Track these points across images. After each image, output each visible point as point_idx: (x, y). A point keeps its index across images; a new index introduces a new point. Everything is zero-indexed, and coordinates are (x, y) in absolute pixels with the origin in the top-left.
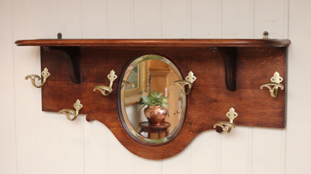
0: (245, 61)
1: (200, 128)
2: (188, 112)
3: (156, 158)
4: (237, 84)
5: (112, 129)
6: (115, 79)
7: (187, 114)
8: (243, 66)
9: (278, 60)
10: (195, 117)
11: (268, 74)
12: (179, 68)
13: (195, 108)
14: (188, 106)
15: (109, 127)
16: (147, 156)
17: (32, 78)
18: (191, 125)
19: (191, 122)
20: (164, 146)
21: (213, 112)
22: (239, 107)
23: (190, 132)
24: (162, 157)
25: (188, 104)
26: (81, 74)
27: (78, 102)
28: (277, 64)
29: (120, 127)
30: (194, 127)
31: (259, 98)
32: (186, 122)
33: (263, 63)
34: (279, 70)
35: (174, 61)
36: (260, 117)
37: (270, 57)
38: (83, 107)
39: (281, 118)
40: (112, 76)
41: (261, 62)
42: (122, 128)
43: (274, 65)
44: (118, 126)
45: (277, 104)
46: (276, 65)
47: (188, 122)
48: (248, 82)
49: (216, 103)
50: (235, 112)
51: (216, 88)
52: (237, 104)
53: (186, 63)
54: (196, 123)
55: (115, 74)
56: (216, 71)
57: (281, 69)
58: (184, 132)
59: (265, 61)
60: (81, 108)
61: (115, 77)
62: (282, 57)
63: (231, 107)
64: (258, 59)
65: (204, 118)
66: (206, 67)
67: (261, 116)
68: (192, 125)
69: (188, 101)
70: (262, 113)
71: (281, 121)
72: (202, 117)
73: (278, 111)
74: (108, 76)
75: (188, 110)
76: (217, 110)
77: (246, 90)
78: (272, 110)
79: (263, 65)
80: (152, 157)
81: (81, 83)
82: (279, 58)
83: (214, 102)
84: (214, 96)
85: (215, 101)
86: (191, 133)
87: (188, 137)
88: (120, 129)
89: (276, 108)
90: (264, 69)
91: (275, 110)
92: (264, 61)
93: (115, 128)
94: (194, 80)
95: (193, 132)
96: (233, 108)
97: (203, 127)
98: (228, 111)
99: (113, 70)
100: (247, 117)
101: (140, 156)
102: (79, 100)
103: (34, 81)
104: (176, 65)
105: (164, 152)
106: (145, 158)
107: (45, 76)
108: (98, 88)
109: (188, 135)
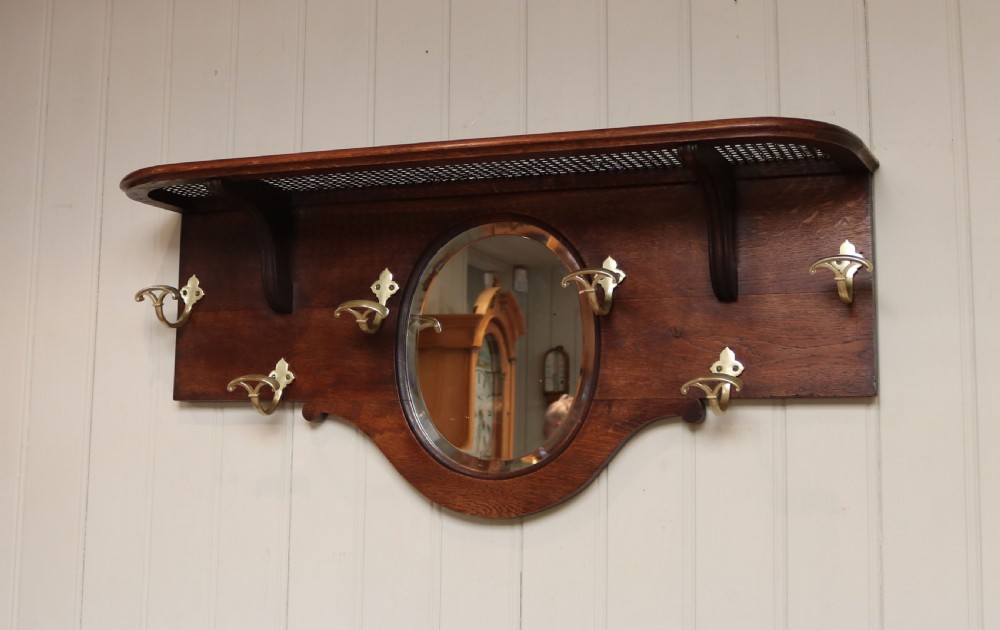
0: (761, 217)
1: (638, 413)
2: (603, 371)
3: (508, 511)
4: (739, 283)
5: (378, 437)
6: (394, 292)
7: (600, 378)
8: (754, 231)
9: (849, 209)
10: (622, 382)
11: (824, 250)
12: (578, 249)
13: (622, 358)
14: (602, 353)
15: (368, 431)
16: (480, 510)
18: (610, 408)
19: (609, 398)
20: (530, 475)
21: (672, 365)
22: (746, 345)
23: (607, 427)
24: (525, 509)
25: (602, 348)
26: (295, 286)
28: (845, 220)
29: (404, 428)
30: (621, 412)
31: (803, 316)
32: (596, 400)
33: (808, 221)
34: (854, 235)
35: (563, 233)
36: (807, 369)
37: (827, 204)
38: (294, 380)
39: (865, 367)
40: (386, 285)
41: (804, 219)
42: (407, 432)
43: (839, 223)
44: (396, 426)
45: (851, 328)
46: (845, 224)
47: (603, 401)
48: (770, 276)
49: (680, 340)
50: (737, 359)
51: (681, 299)
52: (742, 339)
53: (595, 236)
54: (626, 400)
55: (394, 280)
56: (679, 251)
57: (858, 233)
58: (589, 429)
59: (814, 216)
60: (290, 381)
61: (392, 288)
62: (861, 199)
63: (724, 348)
64: (794, 211)
65: (647, 386)
66: (652, 242)
67: (808, 366)
68: (614, 409)
69: (603, 342)
70: (813, 356)
71: (864, 374)
72: (641, 383)
73: (856, 347)
74: (373, 288)
75: (602, 365)
76: (684, 358)
77: (764, 296)
78: (839, 347)
79: (809, 225)
80: (494, 511)
81: (294, 313)
82: (850, 205)
83: (677, 337)
84: (674, 321)
85: (679, 334)
86: (611, 431)
87: (603, 442)
88: (403, 435)
89: (849, 339)
90: (811, 237)
91: (847, 345)
92: (811, 215)
93: (387, 435)
94: (620, 280)
95: (616, 426)
96: (732, 348)
97: (645, 411)
98: (717, 358)
99: (387, 270)
100: (770, 372)
101: (459, 511)
102: (287, 361)
103: (162, 305)
104: (569, 243)
105: (531, 493)
106: (473, 515)
107: (189, 300)
108: (348, 307)
109: (601, 438)
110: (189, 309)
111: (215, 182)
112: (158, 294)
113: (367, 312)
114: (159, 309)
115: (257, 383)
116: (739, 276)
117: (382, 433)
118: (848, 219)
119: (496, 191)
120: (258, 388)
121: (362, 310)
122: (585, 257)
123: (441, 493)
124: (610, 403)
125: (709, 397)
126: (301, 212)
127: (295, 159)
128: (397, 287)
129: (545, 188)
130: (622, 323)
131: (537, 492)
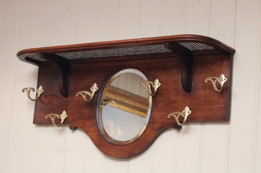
0: (199, 67)
1: (161, 126)
3: (124, 155)
4: (192, 87)
5: (90, 134)
8: (197, 71)
10: (158, 117)
12: (148, 76)
13: (158, 110)
14: (153, 108)
15: (87, 132)
16: (116, 155)
17: (27, 91)
18: (154, 124)
19: (154, 121)
21: (172, 111)
22: (192, 105)
23: (153, 130)
24: (128, 155)
26: (70, 88)
27: (64, 112)
28: (223, 68)
29: (97, 131)
30: (157, 126)
31: (209, 97)
32: (150, 122)
33: (212, 68)
34: (225, 72)
35: (145, 72)
36: (209, 113)
37: (218, 63)
38: (67, 117)
39: (225, 112)
40: (95, 88)
41: (212, 67)
42: (98, 132)
43: (221, 68)
44: (95, 130)
45: (222, 100)
47: (152, 122)
48: (201, 84)
49: (175, 104)
50: (189, 109)
51: (176, 91)
52: (191, 103)
53: (153, 73)
54: (158, 122)
55: (97, 86)
56: (176, 77)
58: (148, 131)
59: (214, 66)
60: (66, 117)
62: (227, 61)
63: (186, 106)
64: (209, 65)
65: (164, 118)
66: (169, 74)
68: (155, 125)
69: (153, 105)
70: (211, 108)
71: (224, 114)
72: (163, 117)
73: (222, 106)
74: (91, 89)
76: (175, 109)
77: (198, 91)
78: (218, 106)
80: (120, 156)
81: (69, 97)
82: (225, 63)
83: (174, 103)
84: (173, 98)
85: (174, 102)
86: (153, 131)
87: (151, 134)
88: (96, 133)
89: (221, 103)
90: (213, 73)
91: (220, 105)
92: (213, 66)
93: (92, 133)
94: (159, 86)
95: (155, 130)
96: (188, 106)
97: (163, 125)
98: (184, 109)
99: (95, 83)
100: (198, 113)
101: (110, 156)
102: (66, 111)
103: (29, 93)
104: (146, 75)
105: (131, 150)
106: (114, 157)
107: (39, 93)
108: (80, 93)
109: (151, 133)
110: (39, 96)
111: (41, 54)
112: (28, 90)
113: (85, 94)
114: (28, 94)
115: (54, 116)
116: (192, 84)
117: (90, 133)
118: (224, 67)
119: (127, 59)
120: (54, 117)
121: (84, 94)
122: (150, 79)
123: (105, 151)
124: (154, 123)
125: (176, 119)
126: (73, 66)
127: (63, 47)
128: (98, 89)
129: (140, 58)
130: (159, 98)
131: (132, 150)
